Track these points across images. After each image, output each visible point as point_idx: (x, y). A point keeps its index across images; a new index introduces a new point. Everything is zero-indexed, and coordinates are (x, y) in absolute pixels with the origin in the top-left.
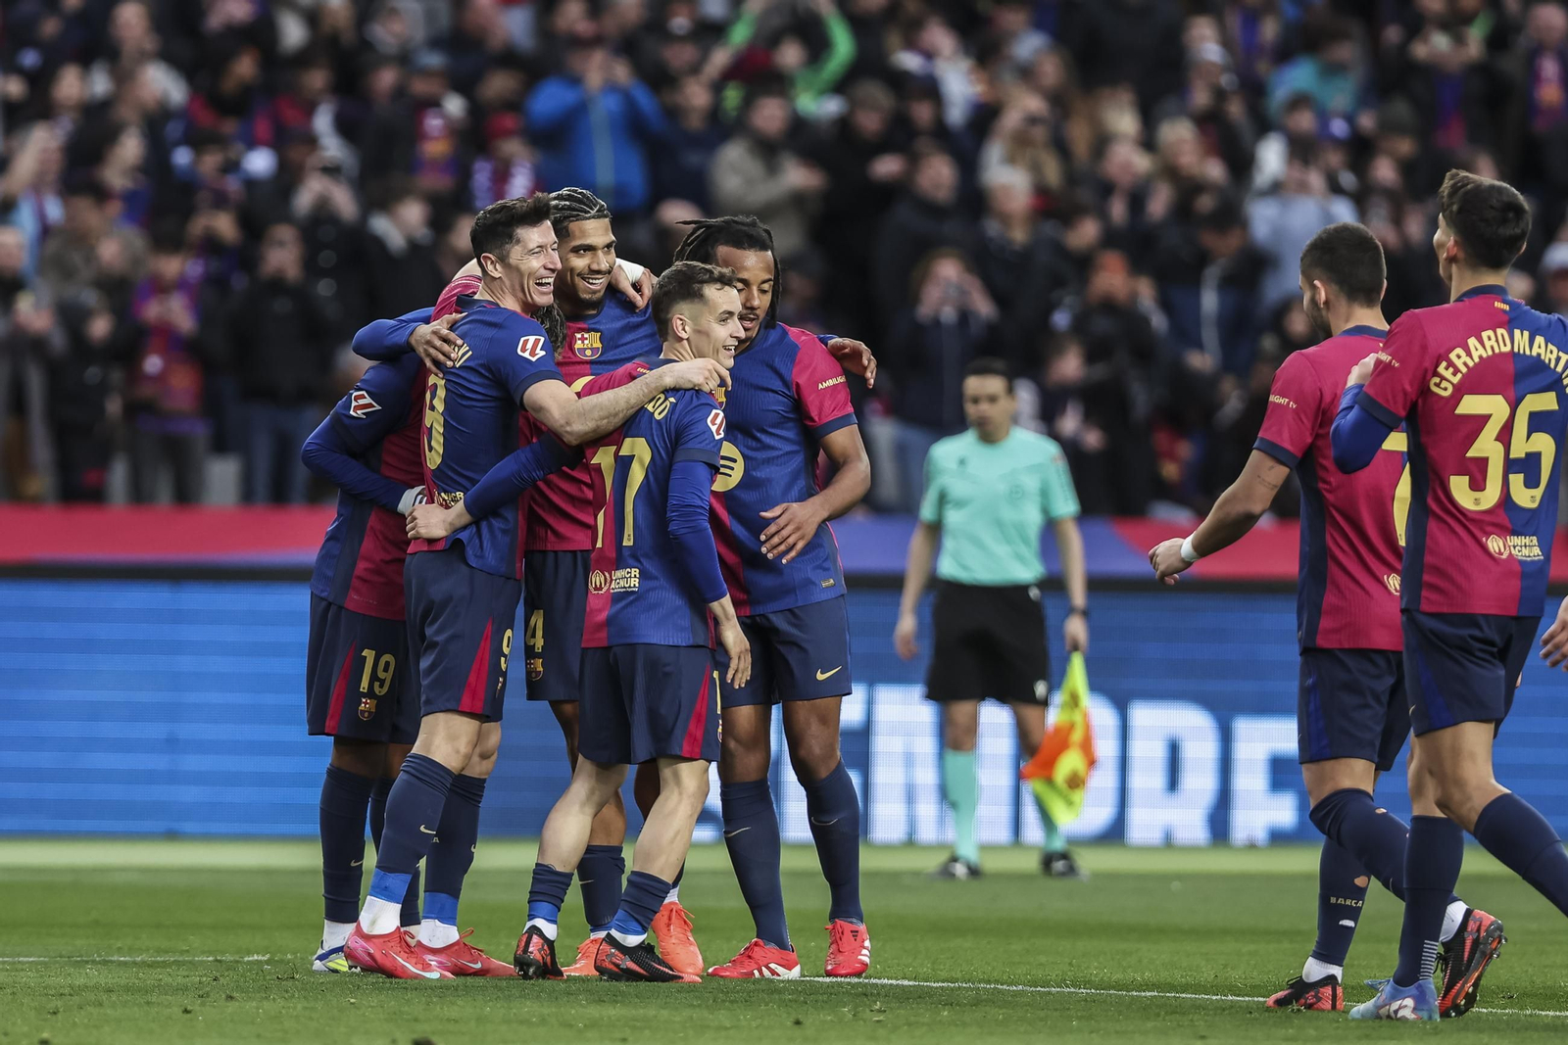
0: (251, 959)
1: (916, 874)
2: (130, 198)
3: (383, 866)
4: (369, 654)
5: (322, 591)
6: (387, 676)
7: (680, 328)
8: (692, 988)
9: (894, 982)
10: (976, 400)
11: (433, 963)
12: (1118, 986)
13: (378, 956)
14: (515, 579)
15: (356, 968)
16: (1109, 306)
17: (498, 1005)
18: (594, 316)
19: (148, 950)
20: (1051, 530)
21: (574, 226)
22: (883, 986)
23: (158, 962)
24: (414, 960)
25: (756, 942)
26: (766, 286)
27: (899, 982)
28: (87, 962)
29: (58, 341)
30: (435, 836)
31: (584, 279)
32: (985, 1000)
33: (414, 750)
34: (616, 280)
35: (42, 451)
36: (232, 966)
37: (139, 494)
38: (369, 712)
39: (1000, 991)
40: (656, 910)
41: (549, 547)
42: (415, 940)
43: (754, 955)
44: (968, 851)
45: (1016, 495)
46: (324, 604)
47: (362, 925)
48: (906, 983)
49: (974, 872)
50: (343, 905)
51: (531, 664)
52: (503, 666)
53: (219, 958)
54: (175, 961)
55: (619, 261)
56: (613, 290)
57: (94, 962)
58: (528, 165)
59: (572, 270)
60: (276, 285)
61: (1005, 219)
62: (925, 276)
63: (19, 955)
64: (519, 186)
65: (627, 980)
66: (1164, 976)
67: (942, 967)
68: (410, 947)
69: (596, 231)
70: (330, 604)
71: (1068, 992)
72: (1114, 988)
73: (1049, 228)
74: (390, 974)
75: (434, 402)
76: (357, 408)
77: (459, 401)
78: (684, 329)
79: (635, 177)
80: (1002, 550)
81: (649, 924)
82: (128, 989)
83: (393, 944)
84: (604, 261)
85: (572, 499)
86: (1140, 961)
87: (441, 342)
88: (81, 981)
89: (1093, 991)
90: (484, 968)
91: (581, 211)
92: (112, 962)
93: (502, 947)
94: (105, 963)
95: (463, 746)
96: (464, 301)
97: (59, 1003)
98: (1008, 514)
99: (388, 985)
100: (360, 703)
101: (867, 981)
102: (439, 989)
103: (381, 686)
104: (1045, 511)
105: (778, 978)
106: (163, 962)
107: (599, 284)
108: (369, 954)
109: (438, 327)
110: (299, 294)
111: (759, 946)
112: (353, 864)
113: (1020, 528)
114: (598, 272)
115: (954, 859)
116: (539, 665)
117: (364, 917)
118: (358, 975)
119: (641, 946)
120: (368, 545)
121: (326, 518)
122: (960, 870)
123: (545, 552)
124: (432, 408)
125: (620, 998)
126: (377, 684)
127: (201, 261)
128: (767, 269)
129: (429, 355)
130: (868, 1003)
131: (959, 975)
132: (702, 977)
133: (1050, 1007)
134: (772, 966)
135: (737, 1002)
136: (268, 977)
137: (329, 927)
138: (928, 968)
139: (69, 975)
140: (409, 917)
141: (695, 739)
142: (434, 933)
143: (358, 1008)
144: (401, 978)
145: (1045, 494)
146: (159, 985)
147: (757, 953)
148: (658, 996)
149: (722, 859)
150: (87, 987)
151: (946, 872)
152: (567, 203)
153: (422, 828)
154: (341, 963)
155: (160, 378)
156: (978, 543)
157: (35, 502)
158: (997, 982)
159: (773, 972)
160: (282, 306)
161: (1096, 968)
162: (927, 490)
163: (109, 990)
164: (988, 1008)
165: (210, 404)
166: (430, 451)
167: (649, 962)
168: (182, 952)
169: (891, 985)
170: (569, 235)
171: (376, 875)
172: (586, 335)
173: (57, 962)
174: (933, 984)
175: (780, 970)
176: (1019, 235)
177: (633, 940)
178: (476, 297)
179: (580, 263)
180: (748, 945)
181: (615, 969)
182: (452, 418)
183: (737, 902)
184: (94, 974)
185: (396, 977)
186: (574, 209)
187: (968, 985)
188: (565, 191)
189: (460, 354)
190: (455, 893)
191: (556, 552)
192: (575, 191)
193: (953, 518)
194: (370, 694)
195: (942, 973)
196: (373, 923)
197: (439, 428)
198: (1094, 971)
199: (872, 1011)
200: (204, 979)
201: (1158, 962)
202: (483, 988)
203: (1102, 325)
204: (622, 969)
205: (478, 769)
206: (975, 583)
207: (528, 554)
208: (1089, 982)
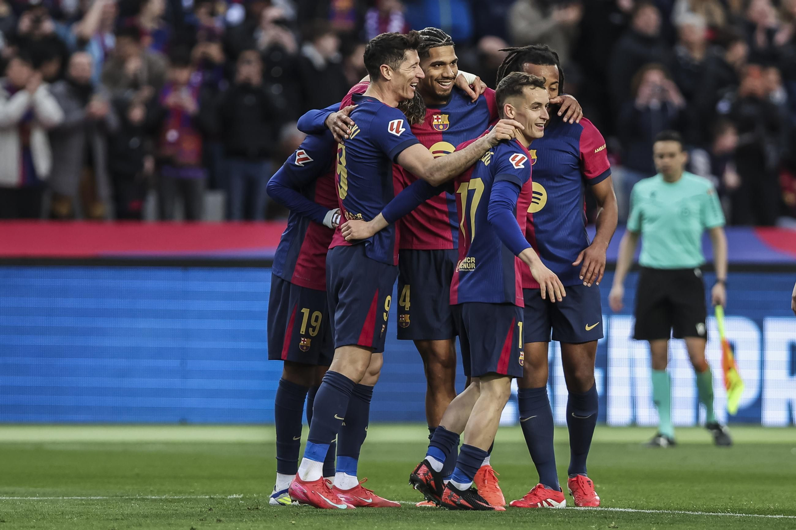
0: (231, 497)
1: (636, 444)
2: (157, 35)
3: (313, 439)
4: (306, 311)
5: (278, 272)
6: (317, 325)
7: (509, 112)
8: (500, 513)
9: (623, 510)
10: (662, 156)
11: (342, 499)
12: (760, 512)
13: (309, 494)
14: (393, 266)
15: (296, 501)
16: (753, 98)
17: (382, 525)
18: (445, 105)
19: (169, 491)
20: (708, 235)
21: (432, 50)
22: (616, 512)
23: (175, 499)
24: (331, 497)
25: (539, 486)
26: (554, 86)
27: (626, 510)
28: (132, 499)
29: (113, 121)
30: (344, 421)
31: (439, 82)
32: (679, 521)
33: (330, 369)
34: (460, 82)
35: (104, 189)
36: (220, 502)
37: (163, 215)
38: (307, 347)
39: (687, 515)
40: (478, 468)
41: (414, 248)
42: (332, 485)
43: (538, 493)
44: (668, 431)
45: (685, 214)
46: (279, 280)
47: (300, 475)
48: (630, 510)
49: (671, 443)
50: (288, 465)
51: (402, 317)
52: (385, 318)
53: (212, 497)
54: (186, 498)
55: (460, 72)
56: (458, 89)
57: (136, 499)
58: (400, 13)
59: (432, 77)
60: (246, 87)
61: (689, 45)
62: (641, 81)
63: (91, 495)
64: (396, 26)
65: (460, 510)
66: (787, 505)
67: (652, 501)
68: (329, 489)
69: (446, 53)
70: (283, 281)
71: (729, 516)
72: (756, 513)
73: (715, 51)
74: (317, 505)
75: (340, 159)
76: (299, 160)
77: (354, 159)
78: (511, 113)
79: (465, 22)
80: (676, 248)
81: (474, 476)
82: (157, 516)
83: (318, 487)
84: (451, 71)
85: (429, 219)
86: (772, 497)
87: (342, 123)
88: (128, 511)
89: (744, 515)
90: (374, 502)
91: (436, 41)
92: (147, 499)
93: (385, 489)
94: (143, 500)
95: (360, 366)
96: (357, 98)
97: (115, 524)
98: (680, 226)
99: (315, 512)
100: (301, 340)
101: (606, 509)
102: (346, 514)
103: (313, 331)
104: (703, 223)
105: (553, 507)
106: (178, 499)
107: (448, 85)
108: (304, 493)
109: (341, 114)
110: (259, 92)
111: (541, 488)
112: (294, 439)
113: (688, 235)
114: (448, 78)
115: (659, 435)
116: (407, 318)
117: (301, 471)
118: (296, 506)
119: (468, 490)
120: (305, 245)
121: (281, 228)
122: (663, 442)
123: (411, 250)
124: (340, 163)
125: (456, 520)
126: (311, 329)
127: (200, 74)
128: (554, 76)
129: (335, 131)
130: (607, 522)
131: (662, 505)
132: (506, 507)
133: (718, 525)
134: (549, 500)
135: (528, 522)
136: (242, 509)
137: (279, 477)
138: (643, 501)
139: (121, 507)
140: (328, 471)
141: (504, 363)
142: (343, 481)
143: (297, 527)
144: (323, 508)
145: (702, 212)
146: (176, 513)
147: (540, 493)
148: (479, 519)
149: (519, 436)
150: (132, 515)
151: (655, 443)
152: (428, 37)
153: (336, 416)
154: (287, 499)
155: (177, 144)
156: (663, 243)
157: (100, 220)
158: (685, 510)
159: (549, 504)
160: (249, 100)
161: (746, 501)
162: (631, 211)
163: (146, 517)
164: (680, 525)
165: (206, 160)
166: (341, 188)
167: (474, 500)
168: (190, 493)
169: (621, 511)
170: (429, 56)
171: (308, 445)
172: (440, 117)
173: (114, 499)
174: (647, 511)
175: (553, 502)
176: (698, 55)
177: (464, 487)
178: (364, 95)
179: (436, 72)
180: (534, 487)
181: (453, 504)
182: (351, 170)
183: (528, 461)
184: (136, 507)
185: (320, 507)
186: (432, 40)
187: (668, 512)
188: (426, 30)
189: (353, 131)
190: (355, 456)
191: (418, 251)
192: (432, 30)
193: (647, 228)
194: (307, 335)
195: (652, 504)
196: (307, 474)
197: (344, 175)
198: (744, 503)
199: (609, 527)
200: (203, 509)
201: (783, 497)
202: (373, 515)
203: (748, 110)
204: (457, 505)
205: (369, 381)
206: (661, 268)
207: (401, 252)
208: (742, 509)
